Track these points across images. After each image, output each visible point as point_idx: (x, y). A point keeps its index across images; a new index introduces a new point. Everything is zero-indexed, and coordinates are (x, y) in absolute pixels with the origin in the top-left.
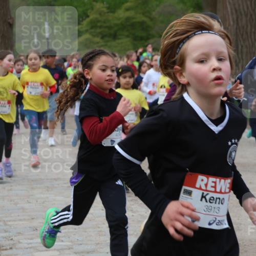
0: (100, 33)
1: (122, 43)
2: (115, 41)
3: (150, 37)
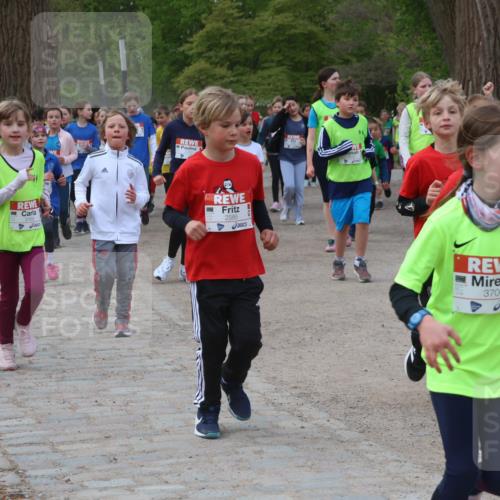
0: (227, 58)
1: (270, 76)
2: (255, 73)
3: (325, 63)
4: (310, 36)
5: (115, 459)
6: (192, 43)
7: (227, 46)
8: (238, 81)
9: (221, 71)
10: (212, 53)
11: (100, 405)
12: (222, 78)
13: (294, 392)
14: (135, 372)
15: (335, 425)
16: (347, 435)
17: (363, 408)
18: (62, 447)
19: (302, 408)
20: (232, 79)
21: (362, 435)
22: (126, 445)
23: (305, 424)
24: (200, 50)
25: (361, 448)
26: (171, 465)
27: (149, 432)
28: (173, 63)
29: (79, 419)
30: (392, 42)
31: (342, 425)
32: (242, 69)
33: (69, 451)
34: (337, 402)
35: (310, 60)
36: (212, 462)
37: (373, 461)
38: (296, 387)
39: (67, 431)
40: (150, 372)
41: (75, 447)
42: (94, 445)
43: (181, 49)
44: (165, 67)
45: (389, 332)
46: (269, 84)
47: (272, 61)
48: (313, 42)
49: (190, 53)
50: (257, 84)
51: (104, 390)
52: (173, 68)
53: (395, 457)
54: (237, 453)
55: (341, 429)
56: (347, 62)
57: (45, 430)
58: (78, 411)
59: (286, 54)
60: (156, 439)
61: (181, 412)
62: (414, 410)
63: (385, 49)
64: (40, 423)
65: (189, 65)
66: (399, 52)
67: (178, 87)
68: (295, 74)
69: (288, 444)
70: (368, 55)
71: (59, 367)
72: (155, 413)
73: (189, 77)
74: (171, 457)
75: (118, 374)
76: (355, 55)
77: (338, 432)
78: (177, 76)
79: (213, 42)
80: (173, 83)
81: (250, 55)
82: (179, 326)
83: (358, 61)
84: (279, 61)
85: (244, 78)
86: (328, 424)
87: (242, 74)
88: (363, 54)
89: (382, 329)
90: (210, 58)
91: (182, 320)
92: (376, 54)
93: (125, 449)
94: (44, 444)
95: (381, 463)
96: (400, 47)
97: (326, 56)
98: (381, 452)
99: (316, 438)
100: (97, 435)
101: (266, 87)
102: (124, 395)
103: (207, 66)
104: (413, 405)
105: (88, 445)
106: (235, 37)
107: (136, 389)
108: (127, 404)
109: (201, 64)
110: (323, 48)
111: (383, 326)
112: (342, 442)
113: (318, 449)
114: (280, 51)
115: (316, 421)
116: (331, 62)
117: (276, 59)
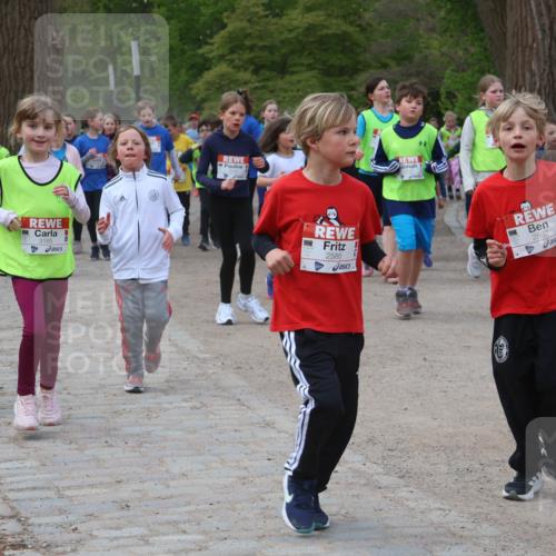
1: (299, 82)
2: (282, 78)
3: (360, 67)
4: (344, 37)
5: (127, 506)
6: (212, 44)
7: (252, 48)
8: (263, 87)
9: (245, 76)
10: (235, 56)
11: (111, 446)
12: (246, 83)
14: (148, 409)
15: (371, 469)
16: (385, 480)
17: (402, 451)
18: (68, 493)
20: (257, 84)
21: (401, 481)
22: (139, 491)
24: (220, 52)
25: (399, 495)
26: (189, 513)
27: (166, 475)
28: (192, 66)
29: (88, 461)
30: (435, 43)
31: (380, 470)
32: (267, 73)
33: (76, 496)
34: (374, 444)
35: (344, 64)
36: (234, 510)
37: (413, 509)
39: (75, 474)
40: (166, 410)
41: (83, 492)
42: (104, 490)
43: (200, 51)
44: (183, 71)
45: (432, 367)
46: (298, 90)
47: (302, 65)
48: (348, 44)
49: (211, 56)
50: (286, 91)
51: (115, 429)
52: (191, 72)
53: (438, 505)
54: (263, 500)
55: (378, 474)
56: (385, 66)
57: (50, 473)
58: (86, 452)
59: (318, 57)
60: (172, 483)
61: (200, 455)
62: (459, 453)
63: (427, 52)
64: (44, 465)
65: (208, 69)
66: (443, 54)
67: (198, 94)
68: (327, 79)
70: (409, 58)
71: (65, 404)
72: (172, 455)
73: (208, 83)
74: (189, 504)
75: (130, 412)
76: (394, 58)
77: (376, 477)
78: (196, 81)
79: (236, 43)
80: (191, 89)
81: (277, 57)
82: (199, 359)
83: (399, 64)
84: (309, 65)
85: (270, 83)
86: (364, 468)
87: (268, 80)
88: (402, 57)
89: (423, 363)
90: (232, 61)
91: (201, 352)
92: (417, 57)
93: (138, 495)
94: (48, 488)
95: (422, 512)
96: (444, 49)
97: (361, 58)
98: (422, 499)
99: (352, 483)
100: (108, 479)
101: (295, 93)
102: (138, 435)
103: (230, 70)
104: (459, 448)
105: (98, 490)
106: (261, 37)
107: (150, 429)
108: (140, 445)
109: (223, 68)
110: (359, 50)
111: (425, 359)
112: (380, 488)
113: (353, 496)
114: (310, 54)
115: (350, 465)
116: (368, 66)
117: (306, 62)
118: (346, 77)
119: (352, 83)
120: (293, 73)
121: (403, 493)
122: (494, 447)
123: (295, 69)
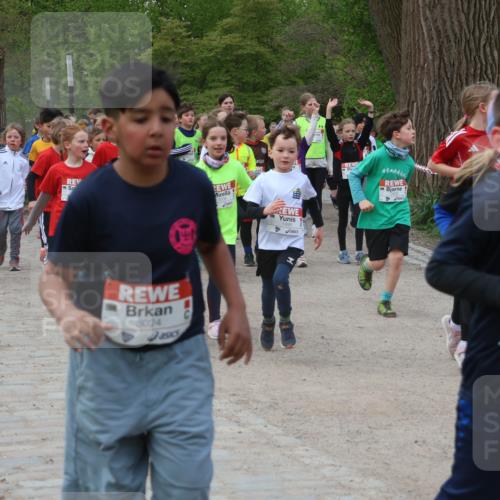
2: (202, 92)
3: (272, 84)
4: (257, 57)
5: (51, 460)
7: (175, 65)
11: (38, 409)
13: (232, 399)
15: (272, 430)
16: (284, 440)
17: (300, 415)
19: (240, 414)
21: (298, 441)
23: (242, 430)
25: (297, 452)
29: (16, 421)
30: (339, 64)
31: (280, 431)
32: (189, 88)
33: (5, 452)
34: (275, 409)
35: (257, 81)
37: (308, 465)
38: (234, 395)
39: (4, 433)
42: (31, 447)
45: (328, 344)
47: (219, 81)
50: (205, 104)
51: (43, 394)
53: (330, 462)
55: (277, 435)
56: (294, 83)
58: (15, 414)
59: (234, 74)
63: (332, 71)
66: (346, 74)
68: (241, 94)
69: (225, 448)
70: (315, 77)
75: (56, 380)
76: (302, 78)
77: (275, 437)
81: (197, 73)
83: (306, 84)
84: (227, 81)
85: (190, 97)
86: (265, 429)
88: (310, 76)
89: (321, 341)
92: (323, 76)
93: (61, 452)
95: (316, 468)
96: (347, 70)
97: (273, 76)
98: (316, 457)
99: (253, 443)
100: (34, 437)
102: (62, 399)
104: (350, 413)
105: (25, 447)
106: (183, 56)
110: (270, 69)
111: (323, 337)
112: (279, 446)
113: (255, 453)
114: (227, 72)
115: (253, 427)
116: (278, 83)
117: (224, 79)
118: (259, 93)
119: (265, 98)
120: (211, 88)
121: (300, 451)
122: (381, 413)
123: (212, 85)
